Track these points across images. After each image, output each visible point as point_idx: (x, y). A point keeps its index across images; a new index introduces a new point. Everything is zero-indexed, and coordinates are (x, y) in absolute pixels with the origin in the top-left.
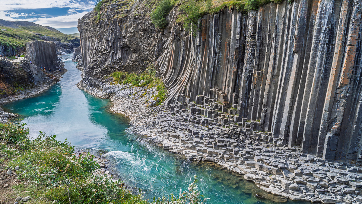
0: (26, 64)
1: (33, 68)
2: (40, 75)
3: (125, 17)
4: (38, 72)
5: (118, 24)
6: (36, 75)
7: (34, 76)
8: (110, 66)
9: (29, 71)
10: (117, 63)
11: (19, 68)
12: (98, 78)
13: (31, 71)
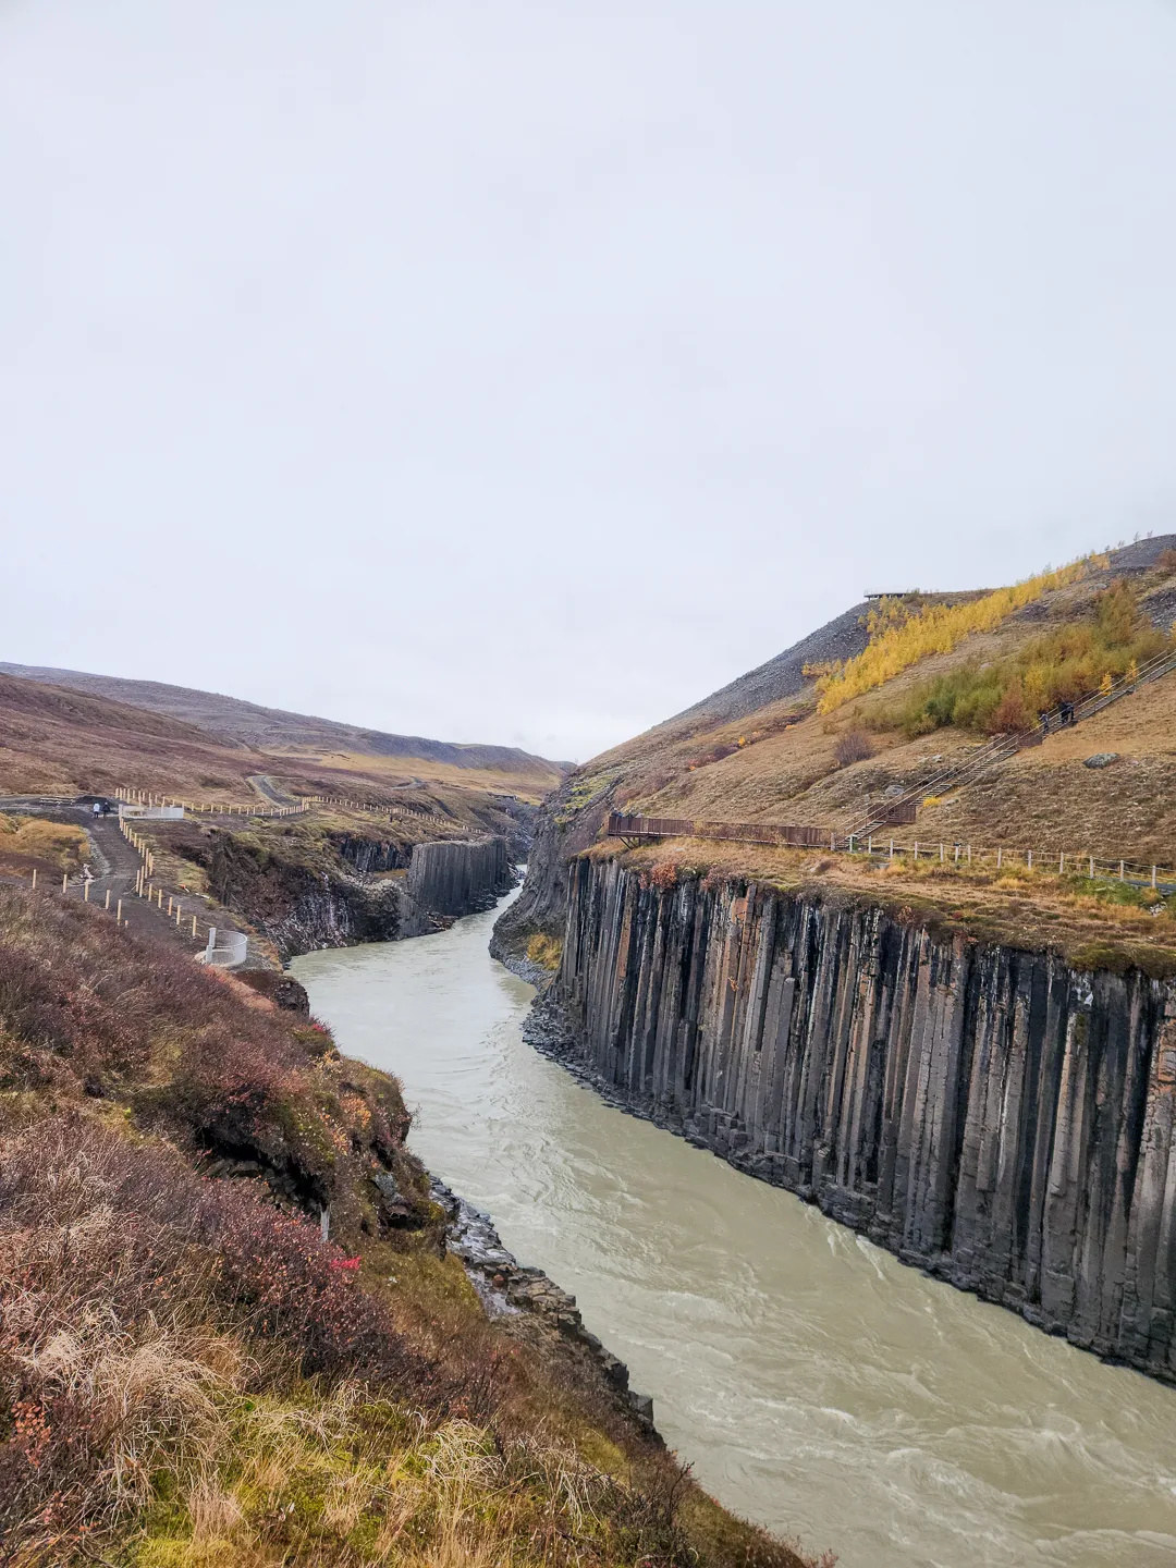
0: (392, 896)
1: (405, 905)
2: (415, 921)
3: (570, 822)
4: (413, 914)
5: (557, 836)
6: (407, 920)
7: (401, 922)
8: (530, 920)
9: (392, 909)
10: (542, 914)
11: (375, 902)
12: (506, 942)
13: (396, 911)
